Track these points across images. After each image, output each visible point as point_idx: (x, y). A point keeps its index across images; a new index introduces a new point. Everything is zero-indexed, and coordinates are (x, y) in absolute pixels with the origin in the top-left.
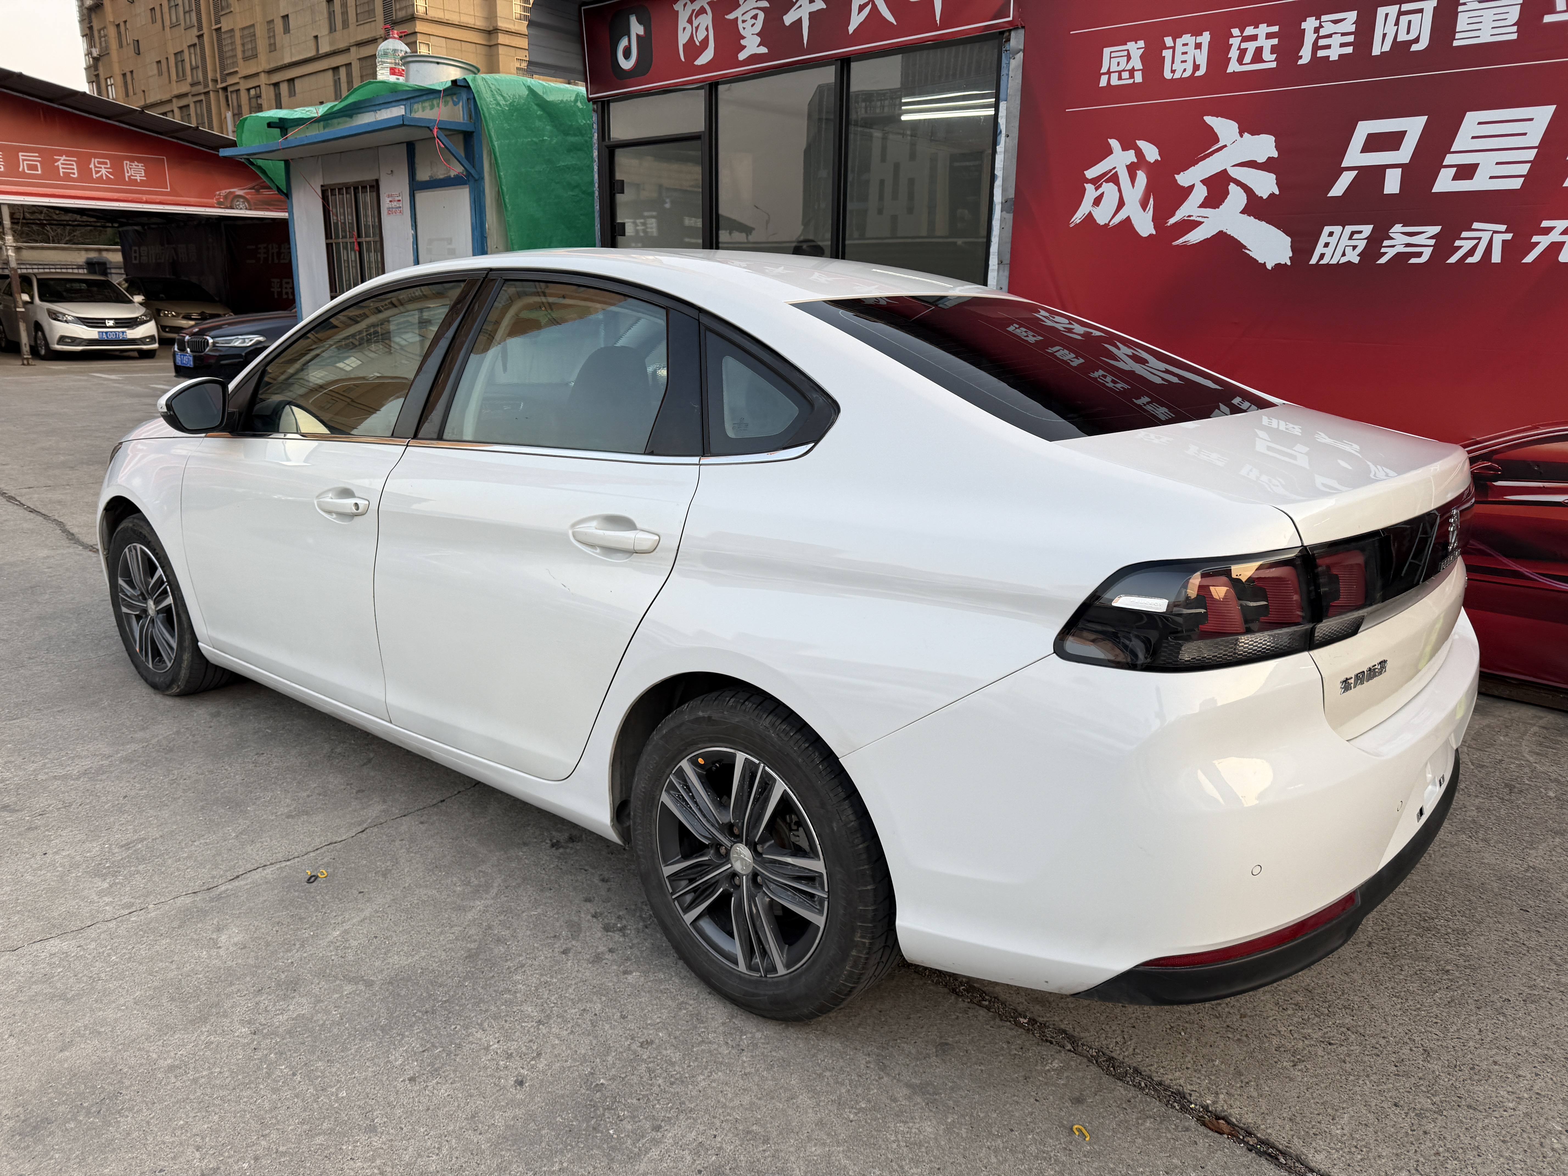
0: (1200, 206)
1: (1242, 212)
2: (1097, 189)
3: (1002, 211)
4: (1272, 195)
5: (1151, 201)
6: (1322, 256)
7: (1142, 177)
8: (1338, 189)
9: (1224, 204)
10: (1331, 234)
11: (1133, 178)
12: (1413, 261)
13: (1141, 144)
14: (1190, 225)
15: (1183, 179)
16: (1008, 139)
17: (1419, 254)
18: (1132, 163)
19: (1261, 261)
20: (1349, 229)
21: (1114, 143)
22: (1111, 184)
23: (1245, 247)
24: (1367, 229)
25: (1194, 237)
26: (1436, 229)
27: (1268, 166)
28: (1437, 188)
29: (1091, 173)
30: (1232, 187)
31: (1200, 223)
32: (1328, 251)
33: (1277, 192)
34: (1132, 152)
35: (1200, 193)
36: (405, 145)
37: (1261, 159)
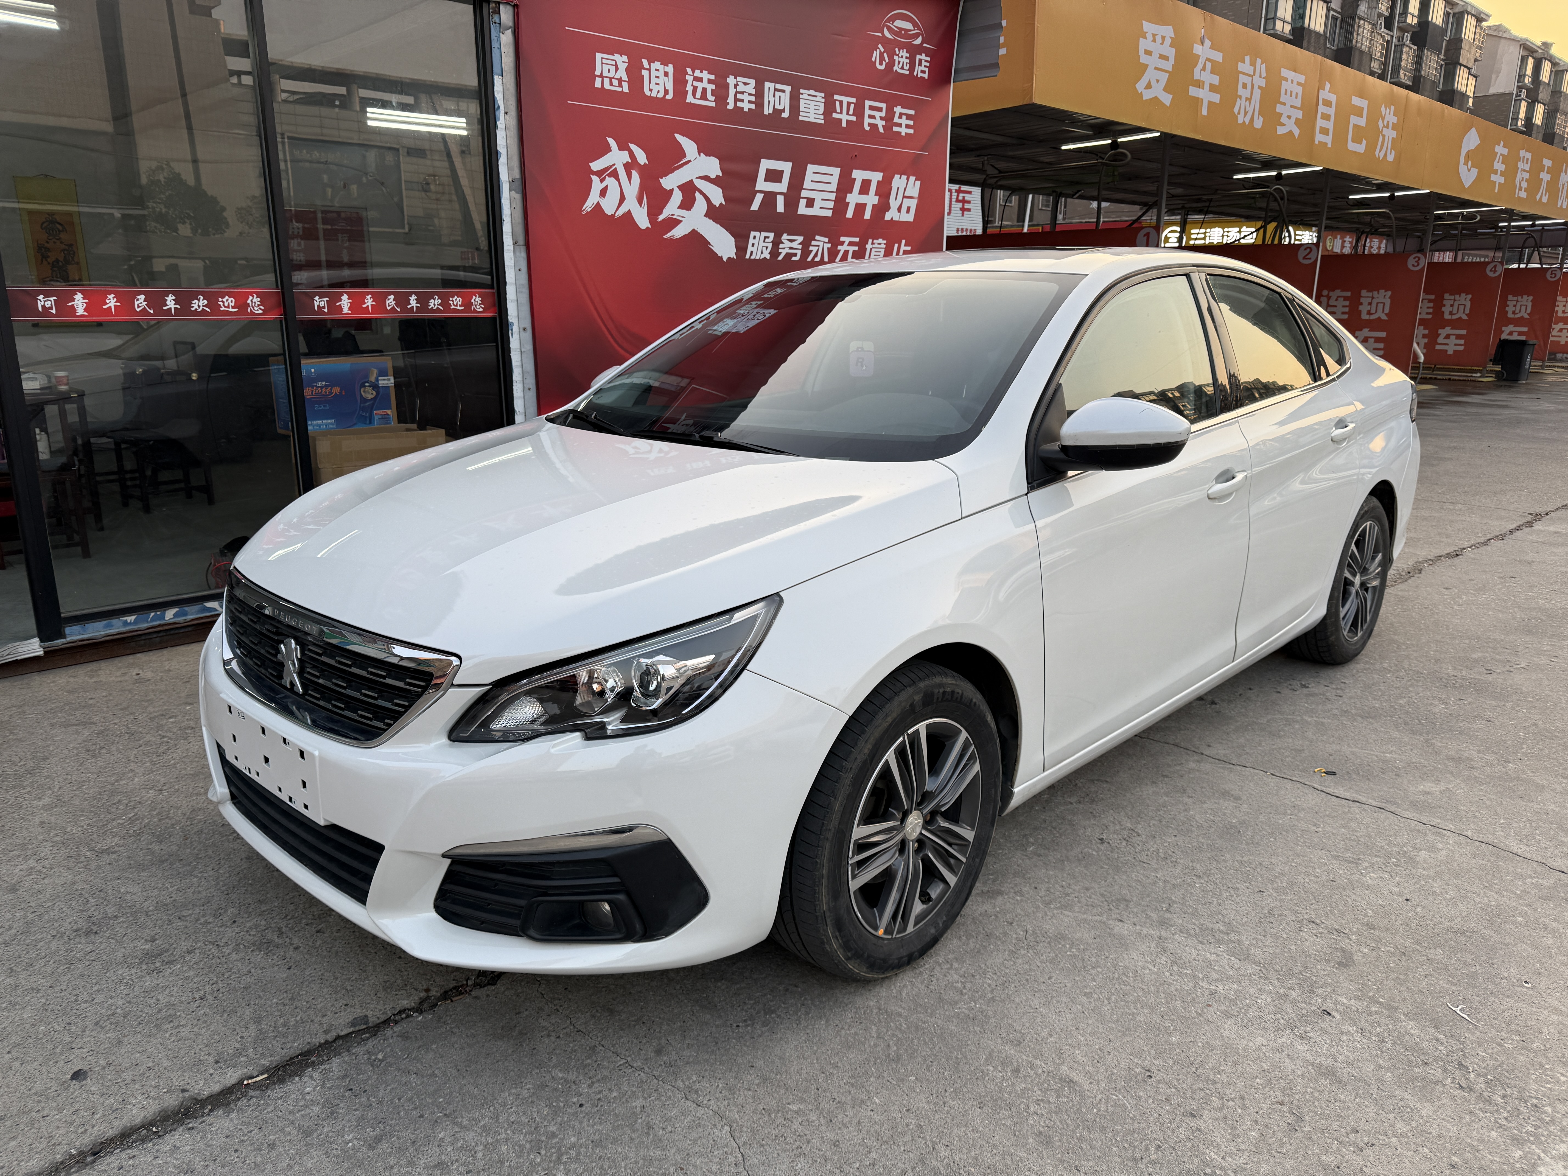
0: (679, 207)
1: (705, 216)
2: (602, 181)
3: (510, 190)
5: (645, 198)
6: (751, 253)
7: (636, 177)
8: (755, 206)
9: (693, 208)
10: (755, 238)
11: (629, 176)
12: (793, 258)
13: (633, 147)
14: (673, 223)
15: (665, 183)
16: (507, 118)
17: (796, 255)
18: (628, 162)
19: (719, 254)
20: (763, 235)
21: (611, 142)
22: (613, 179)
23: (709, 243)
24: (771, 236)
25: (678, 232)
26: (801, 239)
28: (800, 211)
29: (595, 166)
30: (697, 194)
31: (680, 222)
32: (754, 250)
33: (724, 203)
34: (626, 153)
35: (677, 197)
37: (712, 175)
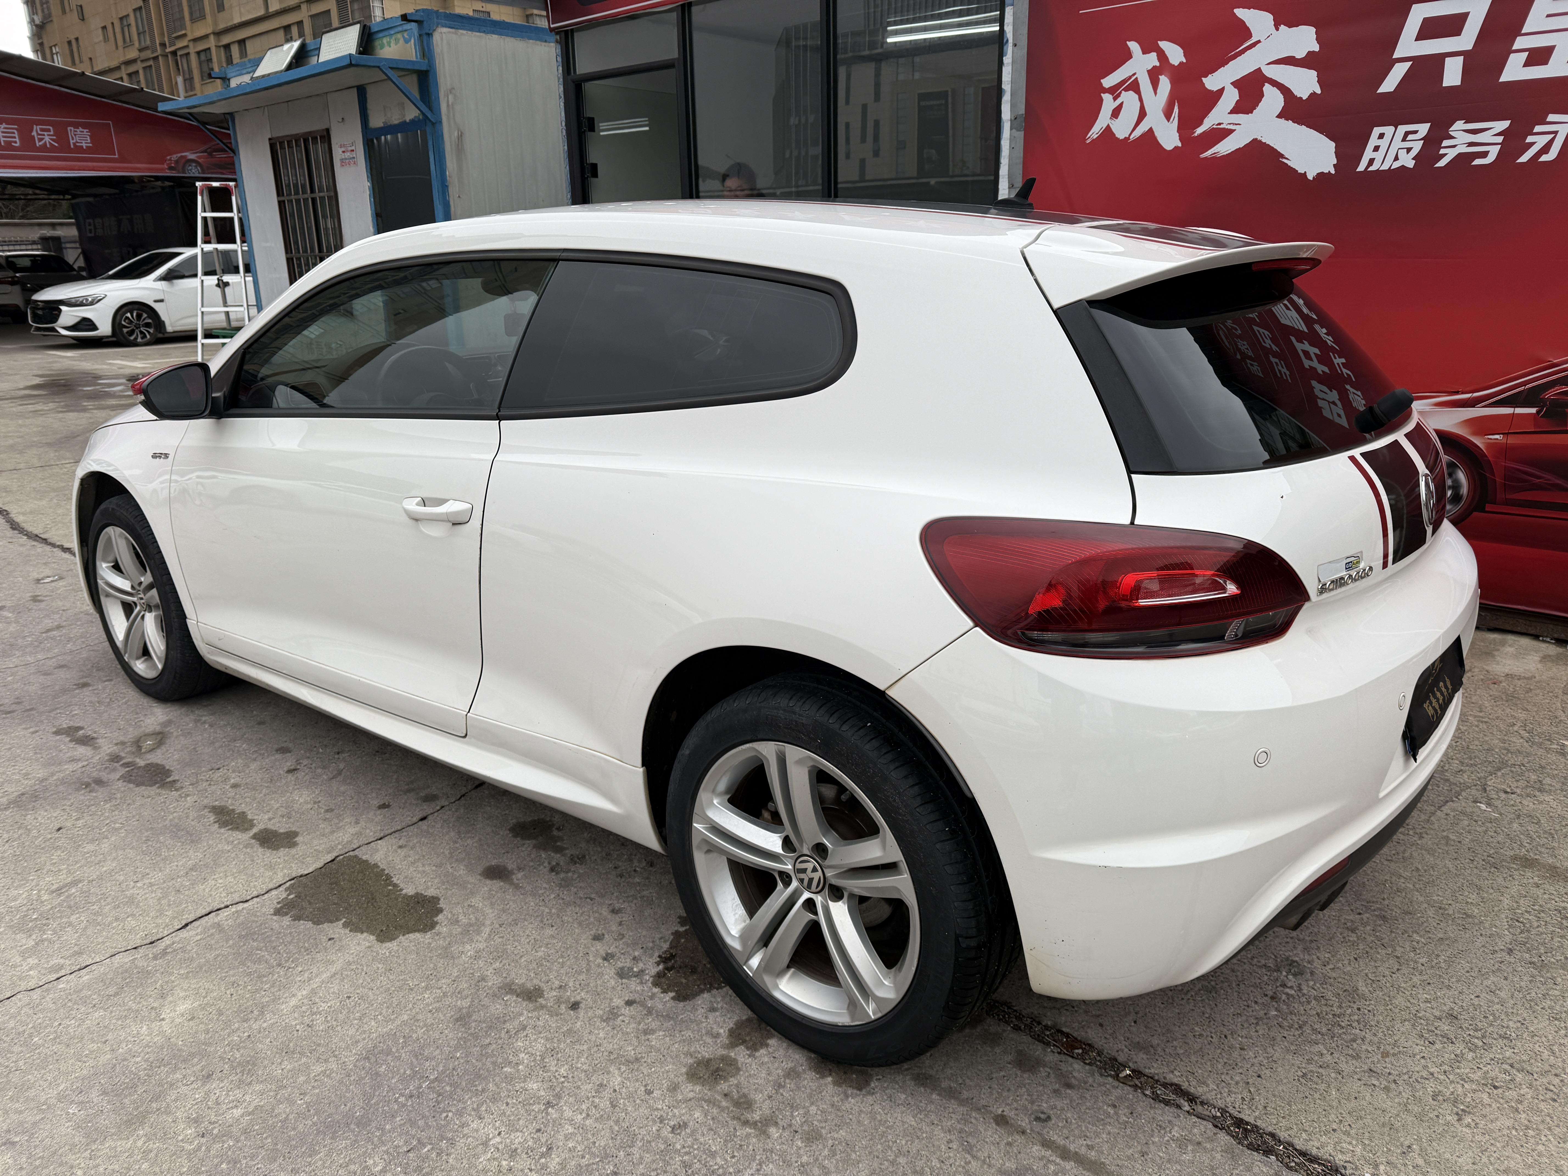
0: (1231, 112)
1: (1279, 116)
2: (1115, 99)
3: (1011, 129)
4: (1313, 95)
5: (1176, 110)
6: (1371, 162)
7: (1165, 83)
8: (1389, 85)
9: (1258, 109)
10: (1381, 136)
11: (1155, 84)
12: (1478, 162)
13: (1163, 45)
14: (1219, 134)
15: (1212, 82)
16: (1015, 49)
17: (1485, 154)
18: (1154, 67)
19: (1301, 171)
20: (1402, 129)
21: (1134, 46)
22: (1131, 93)
23: (1282, 156)
24: (1423, 129)
25: (1225, 147)
26: (1503, 125)
27: (1307, 62)
28: (1506, 76)
29: (1108, 82)
30: (1267, 88)
31: (1232, 131)
32: (1379, 156)
33: (1319, 91)
34: (1154, 55)
35: (1231, 97)
36: (355, 89)
37: (1300, 54)
